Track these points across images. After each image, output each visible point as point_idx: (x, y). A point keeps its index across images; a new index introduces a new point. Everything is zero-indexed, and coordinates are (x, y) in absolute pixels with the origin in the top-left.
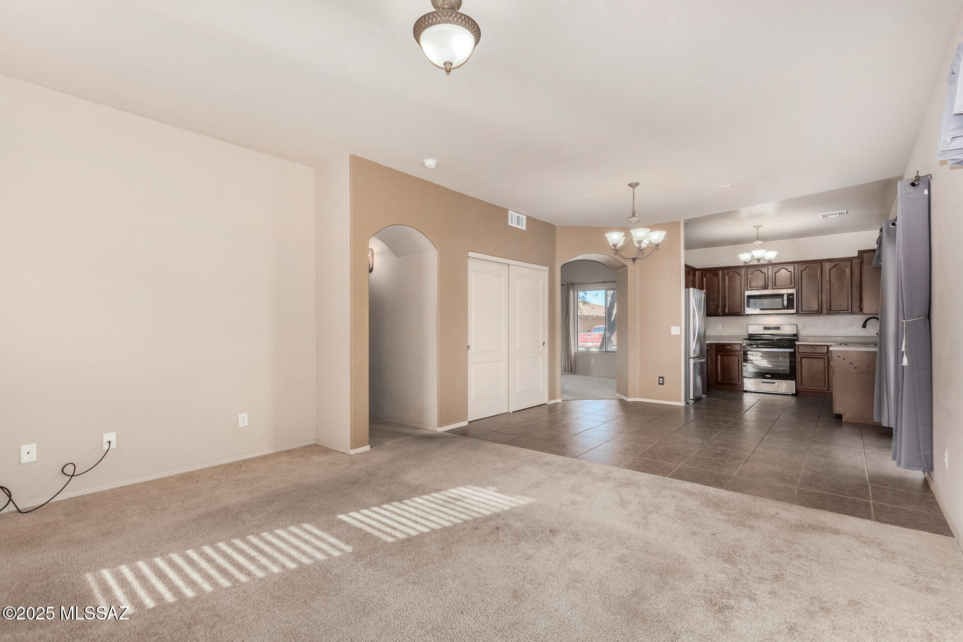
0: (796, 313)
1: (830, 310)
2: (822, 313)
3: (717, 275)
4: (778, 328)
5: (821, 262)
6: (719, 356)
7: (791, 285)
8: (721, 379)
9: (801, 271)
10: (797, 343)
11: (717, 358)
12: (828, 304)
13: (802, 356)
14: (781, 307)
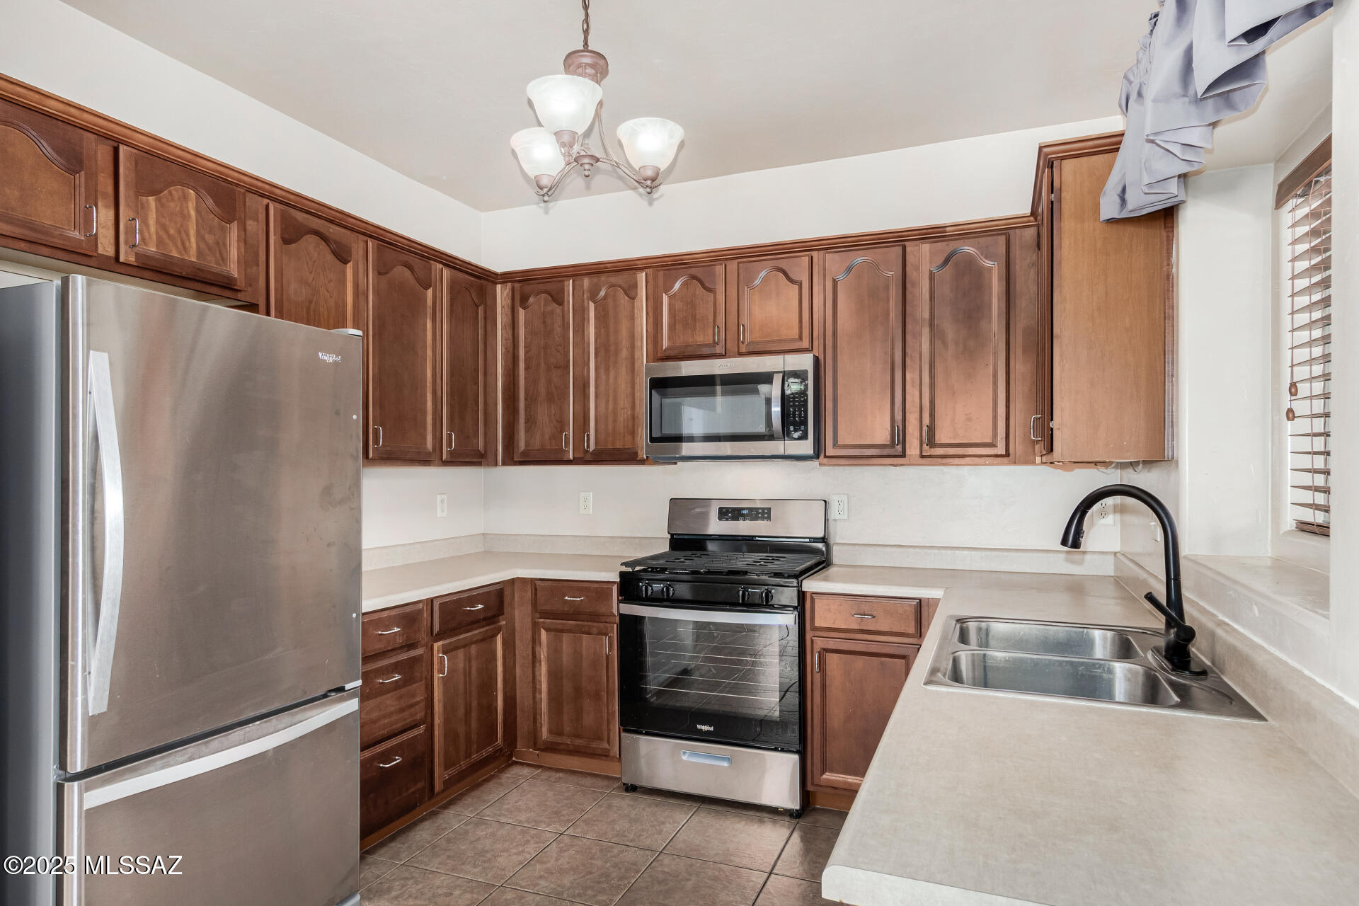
0: (817, 455)
1: (932, 443)
2: (903, 455)
3: (558, 299)
4: (762, 513)
5: (898, 240)
6: (543, 633)
7: (801, 338)
8: (551, 731)
9: (835, 283)
10: (810, 585)
11: (535, 641)
12: (926, 421)
13: (832, 645)
14: (761, 428)
